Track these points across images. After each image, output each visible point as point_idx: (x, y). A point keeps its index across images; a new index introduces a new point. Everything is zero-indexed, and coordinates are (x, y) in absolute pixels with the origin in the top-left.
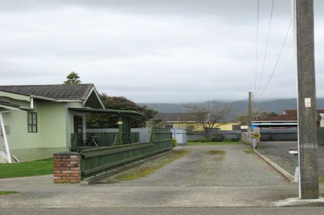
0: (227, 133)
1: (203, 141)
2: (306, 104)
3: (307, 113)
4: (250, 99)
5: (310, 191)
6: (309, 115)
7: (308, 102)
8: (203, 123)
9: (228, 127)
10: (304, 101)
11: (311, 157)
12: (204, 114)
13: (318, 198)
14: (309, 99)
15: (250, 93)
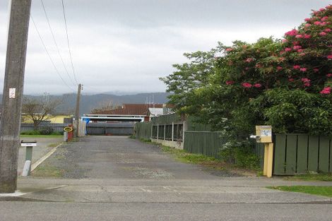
0: (57, 126)
1: (30, 134)
2: (10, 95)
3: (10, 104)
4: (79, 92)
5: (6, 185)
6: (13, 106)
7: (12, 92)
8: (32, 116)
9: (59, 120)
10: (8, 91)
11: (10, 149)
12: (34, 106)
13: (13, 192)
14: (14, 89)
15: (80, 86)
